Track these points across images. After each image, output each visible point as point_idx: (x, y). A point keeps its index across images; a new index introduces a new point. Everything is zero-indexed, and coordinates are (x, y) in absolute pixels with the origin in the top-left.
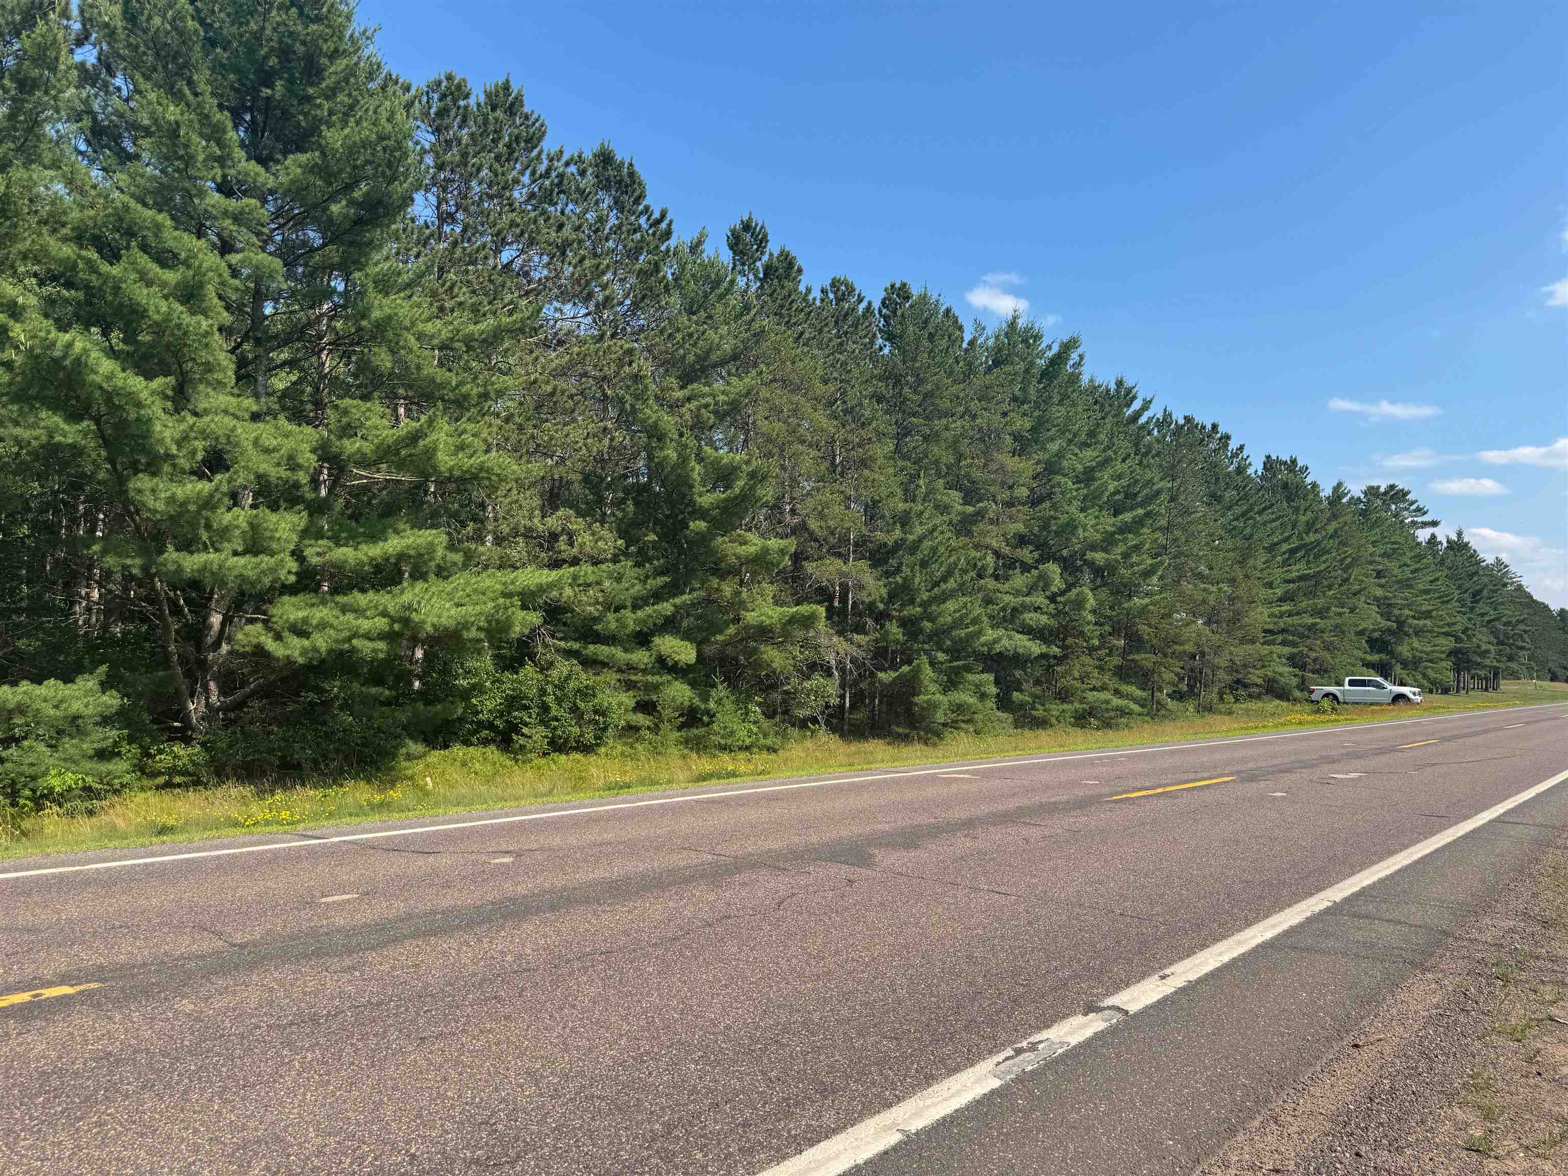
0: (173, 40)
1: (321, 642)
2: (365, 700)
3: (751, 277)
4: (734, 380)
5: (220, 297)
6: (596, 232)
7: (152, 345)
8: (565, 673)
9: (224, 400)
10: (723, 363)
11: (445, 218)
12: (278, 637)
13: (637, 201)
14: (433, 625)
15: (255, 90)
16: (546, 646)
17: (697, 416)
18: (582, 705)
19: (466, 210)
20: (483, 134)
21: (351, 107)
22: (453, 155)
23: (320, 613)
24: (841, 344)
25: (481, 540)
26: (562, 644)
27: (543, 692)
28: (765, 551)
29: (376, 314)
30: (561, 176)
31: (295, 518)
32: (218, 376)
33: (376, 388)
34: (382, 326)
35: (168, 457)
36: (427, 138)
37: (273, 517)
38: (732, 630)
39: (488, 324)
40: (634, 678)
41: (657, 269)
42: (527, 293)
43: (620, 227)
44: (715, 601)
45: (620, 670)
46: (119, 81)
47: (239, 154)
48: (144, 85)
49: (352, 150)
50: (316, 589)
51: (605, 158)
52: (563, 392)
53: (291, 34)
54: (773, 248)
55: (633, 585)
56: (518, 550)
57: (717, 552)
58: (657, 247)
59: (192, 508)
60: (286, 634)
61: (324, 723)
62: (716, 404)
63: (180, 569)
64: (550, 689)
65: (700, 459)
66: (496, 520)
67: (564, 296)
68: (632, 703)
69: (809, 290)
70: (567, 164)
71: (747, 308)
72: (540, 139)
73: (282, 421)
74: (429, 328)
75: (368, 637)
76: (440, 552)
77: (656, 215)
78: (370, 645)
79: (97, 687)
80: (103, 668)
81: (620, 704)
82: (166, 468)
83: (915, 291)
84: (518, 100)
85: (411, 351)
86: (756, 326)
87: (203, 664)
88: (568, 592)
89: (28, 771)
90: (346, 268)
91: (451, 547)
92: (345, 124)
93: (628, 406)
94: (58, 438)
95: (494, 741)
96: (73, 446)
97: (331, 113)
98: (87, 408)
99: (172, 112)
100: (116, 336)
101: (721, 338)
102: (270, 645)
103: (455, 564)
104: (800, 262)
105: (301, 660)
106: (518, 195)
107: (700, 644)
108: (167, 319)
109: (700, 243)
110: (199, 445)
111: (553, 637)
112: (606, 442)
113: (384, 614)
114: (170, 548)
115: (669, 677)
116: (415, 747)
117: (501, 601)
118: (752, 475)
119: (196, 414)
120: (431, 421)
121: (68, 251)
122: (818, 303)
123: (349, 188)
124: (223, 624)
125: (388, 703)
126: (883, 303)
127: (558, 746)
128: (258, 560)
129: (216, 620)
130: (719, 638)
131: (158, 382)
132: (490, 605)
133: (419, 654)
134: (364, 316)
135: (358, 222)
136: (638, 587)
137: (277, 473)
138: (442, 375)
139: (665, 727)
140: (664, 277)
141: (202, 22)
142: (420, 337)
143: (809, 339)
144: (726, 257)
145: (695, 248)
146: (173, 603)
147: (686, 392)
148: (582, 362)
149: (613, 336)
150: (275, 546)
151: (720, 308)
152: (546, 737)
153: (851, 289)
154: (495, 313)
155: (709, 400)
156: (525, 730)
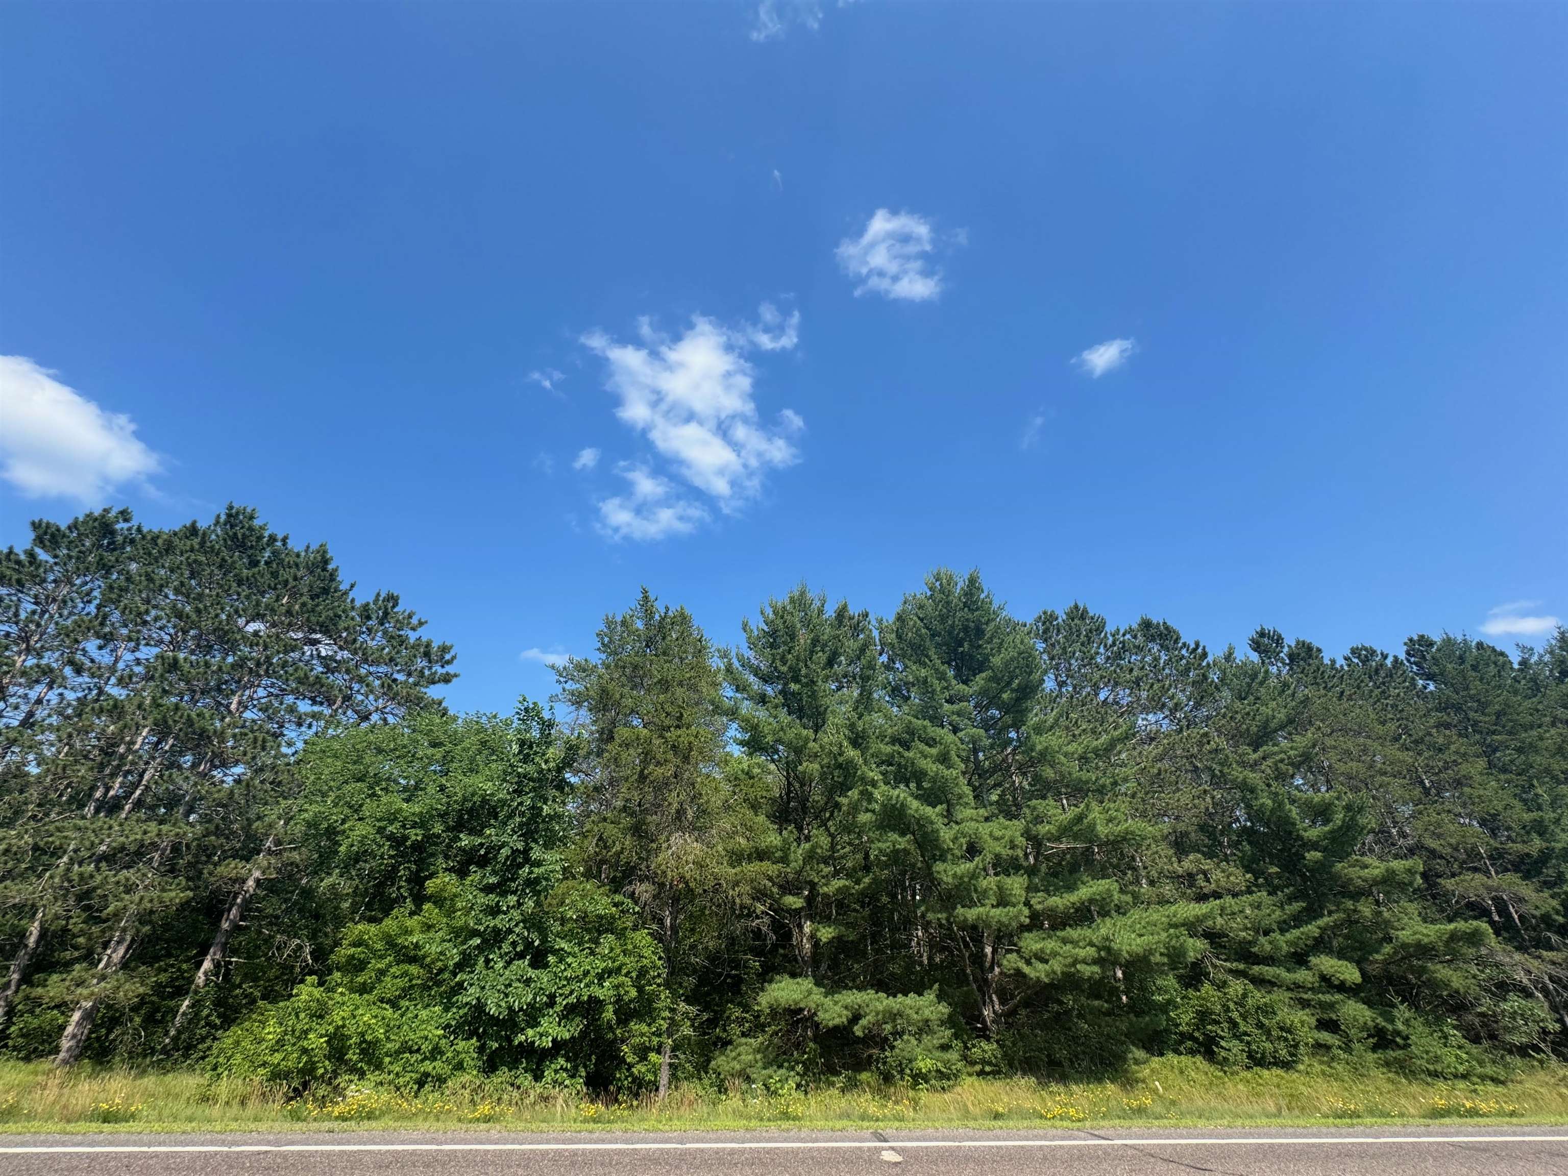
0: (917, 640)
1: (1057, 966)
2: (1092, 1010)
3: (1280, 664)
4: (1297, 738)
5: (958, 756)
6: (1155, 667)
7: (931, 789)
8: (1241, 992)
9: (969, 812)
10: (1282, 727)
11: (1061, 684)
12: (1028, 963)
13: (1176, 641)
14: (1128, 952)
15: (956, 650)
16: (1215, 966)
17: (1277, 769)
18: (1266, 1022)
19: (1072, 677)
20: (1072, 634)
21: (1001, 644)
22: (1057, 650)
23: (1050, 945)
24: (1383, 692)
25: (1137, 882)
26: (1228, 964)
27: (1227, 1010)
28: (1392, 873)
29: (1039, 747)
30: (1123, 642)
31: (1021, 880)
32: (966, 800)
33: (1048, 791)
34: (1043, 754)
35: (950, 849)
36: (1041, 646)
37: (1009, 881)
38: (1387, 949)
39: (1104, 738)
40: (1305, 996)
41: (1205, 677)
42: (1122, 714)
43: (1170, 660)
44: (1357, 922)
45: (1289, 989)
46: (897, 665)
47: (954, 682)
48: (909, 663)
49: (1007, 664)
50: (1041, 927)
51: (1146, 625)
52: (1166, 771)
53: (967, 620)
54: (1290, 641)
55: (1274, 911)
56: (1168, 889)
57: (1340, 877)
58: (1200, 665)
59: (966, 880)
60: (1033, 960)
61: (1070, 1029)
62: (1289, 758)
63: (966, 920)
64: (1232, 1005)
65: (1293, 801)
66: (1145, 868)
67: (1146, 710)
68: (1313, 1021)
69: (1333, 662)
70: (1124, 635)
71: (1286, 685)
72: (1103, 627)
73: (1002, 820)
74: (1070, 749)
75: (1084, 962)
76: (1116, 896)
77: (1192, 646)
78: (1088, 968)
79: (935, 1000)
80: (936, 986)
81: (1302, 1023)
82: (949, 857)
83: (1437, 637)
84: (1085, 611)
85: (1063, 765)
86: (1300, 695)
87: (986, 980)
88: (1219, 920)
89: (907, 1056)
90: (1016, 726)
91: (1122, 891)
92: (999, 652)
93: (1217, 772)
94: (898, 846)
95: (1199, 1052)
96: (905, 850)
97: (992, 649)
98: (908, 829)
99: (923, 673)
100: (913, 785)
101: (1273, 710)
102: (1026, 969)
103: (1128, 903)
104: (1316, 644)
105: (1046, 980)
106: (1100, 660)
107: (1359, 963)
108: (937, 775)
109: (1230, 654)
110: (963, 840)
111: (1218, 958)
112: (1208, 799)
113: (1091, 944)
114: (959, 906)
115: (1341, 997)
116: (1140, 1054)
117: (1172, 931)
118: (1348, 808)
119: (957, 823)
120: (1087, 806)
121: (888, 749)
122: (1346, 668)
123: (1009, 684)
124: (993, 953)
125: (1108, 1013)
126: (1408, 653)
127: (1257, 1060)
128: (1006, 910)
129: (988, 950)
130: (1378, 957)
131: (939, 808)
132: (1164, 935)
133: (1119, 974)
134: (1032, 750)
135: (1018, 700)
136: (1278, 913)
137: (1006, 852)
138: (1084, 776)
139: (1356, 1046)
140: (1213, 681)
141: (927, 628)
142: (1066, 755)
143: (1350, 695)
144: (1255, 657)
145: (1229, 657)
146: (963, 938)
147: (1260, 753)
148: (1173, 748)
149: (1188, 727)
150: (1014, 900)
151: (1263, 690)
152: (1243, 1050)
153: (1373, 652)
154: (1105, 731)
155: (1282, 756)
156: (1223, 1043)
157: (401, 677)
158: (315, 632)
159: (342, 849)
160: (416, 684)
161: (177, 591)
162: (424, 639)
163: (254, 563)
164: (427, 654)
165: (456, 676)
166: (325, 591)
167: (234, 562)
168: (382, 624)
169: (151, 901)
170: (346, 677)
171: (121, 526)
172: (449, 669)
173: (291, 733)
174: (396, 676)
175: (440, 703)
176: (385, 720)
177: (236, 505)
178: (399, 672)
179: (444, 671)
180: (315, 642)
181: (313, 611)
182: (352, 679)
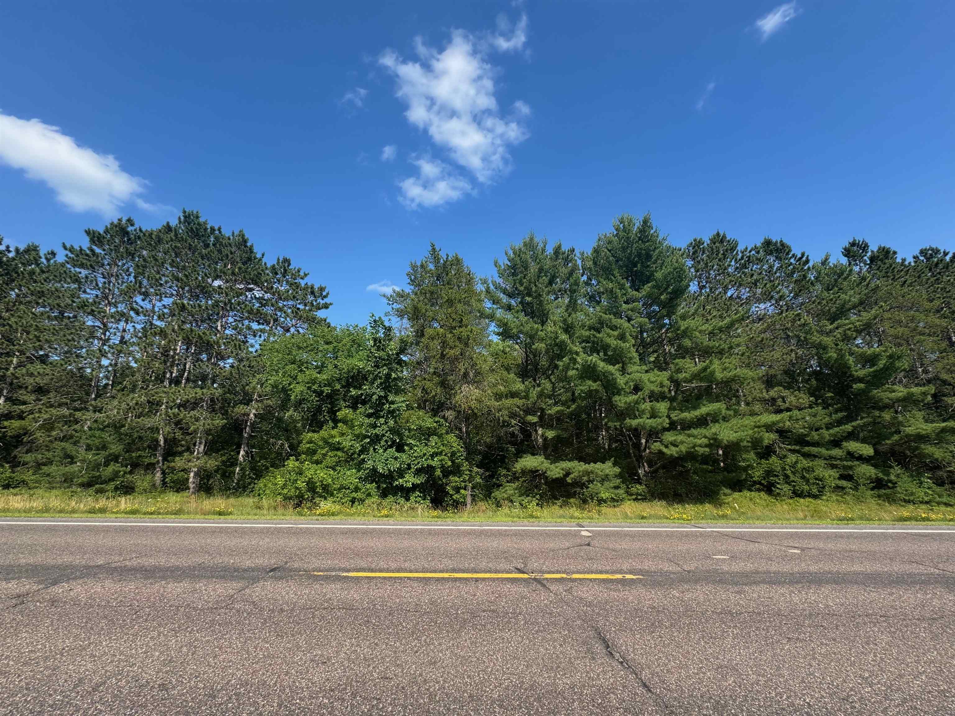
0: (607, 265)
3: (862, 265)
4: (864, 314)
5: (631, 336)
6: (769, 272)
7: (613, 355)
8: (794, 460)
10: (854, 307)
11: (702, 288)
12: (666, 447)
13: (788, 253)
14: (727, 441)
15: (632, 269)
16: (780, 448)
17: (845, 334)
18: (807, 475)
19: (710, 282)
20: (713, 253)
21: (663, 263)
22: (701, 265)
25: (738, 404)
26: (789, 447)
28: (911, 395)
30: (749, 257)
31: (665, 404)
32: (634, 360)
33: (687, 353)
35: (623, 389)
36: (690, 263)
37: (658, 405)
38: (896, 437)
39: (727, 320)
40: (835, 463)
41: (805, 277)
42: (742, 304)
43: (781, 266)
44: (879, 423)
45: (825, 459)
46: (593, 282)
47: (630, 290)
48: (601, 280)
50: (675, 429)
51: (768, 243)
52: (767, 339)
54: (873, 247)
55: (824, 418)
56: (757, 407)
57: (874, 398)
58: (802, 268)
59: (632, 405)
60: (669, 446)
62: (855, 327)
63: (631, 426)
64: (787, 467)
65: (852, 354)
66: (745, 396)
67: (759, 301)
70: (750, 251)
71: (863, 279)
72: (736, 247)
73: (656, 371)
74: (704, 328)
75: (700, 446)
76: (724, 411)
77: (799, 256)
78: (702, 449)
79: (612, 465)
80: (612, 459)
81: (830, 476)
82: (623, 393)
84: (724, 237)
85: (698, 338)
86: (872, 285)
87: (641, 456)
88: (788, 423)
89: (596, 491)
91: (727, 409)
92: (661, 269)
93: (802, 338)
94: (592, 388)
95: (763, 490)
96: (596, 390)
98: (598, 378)
99: (610, 285)
100: (601, 354)
101: (850, 296)
102: (665, 450)
103: (730, 415)
104: (893, 248)
105: (676, 456)
106: (731, 270)
107: (874, 445)
108: (617, 347)
109: (826, 260)
110: (632, 384)
111: (783, 443)
112: (793, 355)
113: (705, 437)
114: (627, 419)
115: (858, 463)
116: (727, 491)
117: (756, 429)
118: (891, 357)
119: (628, 374)
120: (711, 361)
121: (587, 333)
122: (913, 264)
123: (666, 289)
124: (646, 442)
125: (711, 472)
127: (798, 494)
128: (655, 420)
129: (643, 441)
130: (888, 442)
131: (617, 366)
132: (751, 432)
133: (721, 452)
134: (678, 330)
135: (671, 299)
136: (827, 419)
137: (657, 389)
138: (711, 344)
139: (862, 487)
140: (810, 279)
141: (614, 256)
142: (700, 332)
143: (911, 283)
145: (825, 262)
146: (629, 435)
147: (835, 325)
148: (774, 324)
149: (787, 311)
150: (660, 415)
151: (845, 283)
152: (790, 490)
153: (937, 251)
154: (729, 316)
155: (850, 326)
156: (778, 486)
157: (301, 307)
158: (249, 284)
159: (292, 397)
160: (310, 310)
161: (172, 266)
162: (309, 284)
163: (207, 246)
164: (312, 293)
165: (331, 304)
166: (249, 259)
167: (196, 246)
168: (285, 277)
169: (209, 425)
170: (272, 308)
171: (130, 229)
172: (327, 300)
173: (251, 341)
174: (298, 306)
175: (325, 320)
176: (298, 331)
177: (187, 210)
178: (299, 304)
179: (324, 302)
180: (251, 290)
181: (246, 272)
182: (275, 310)
